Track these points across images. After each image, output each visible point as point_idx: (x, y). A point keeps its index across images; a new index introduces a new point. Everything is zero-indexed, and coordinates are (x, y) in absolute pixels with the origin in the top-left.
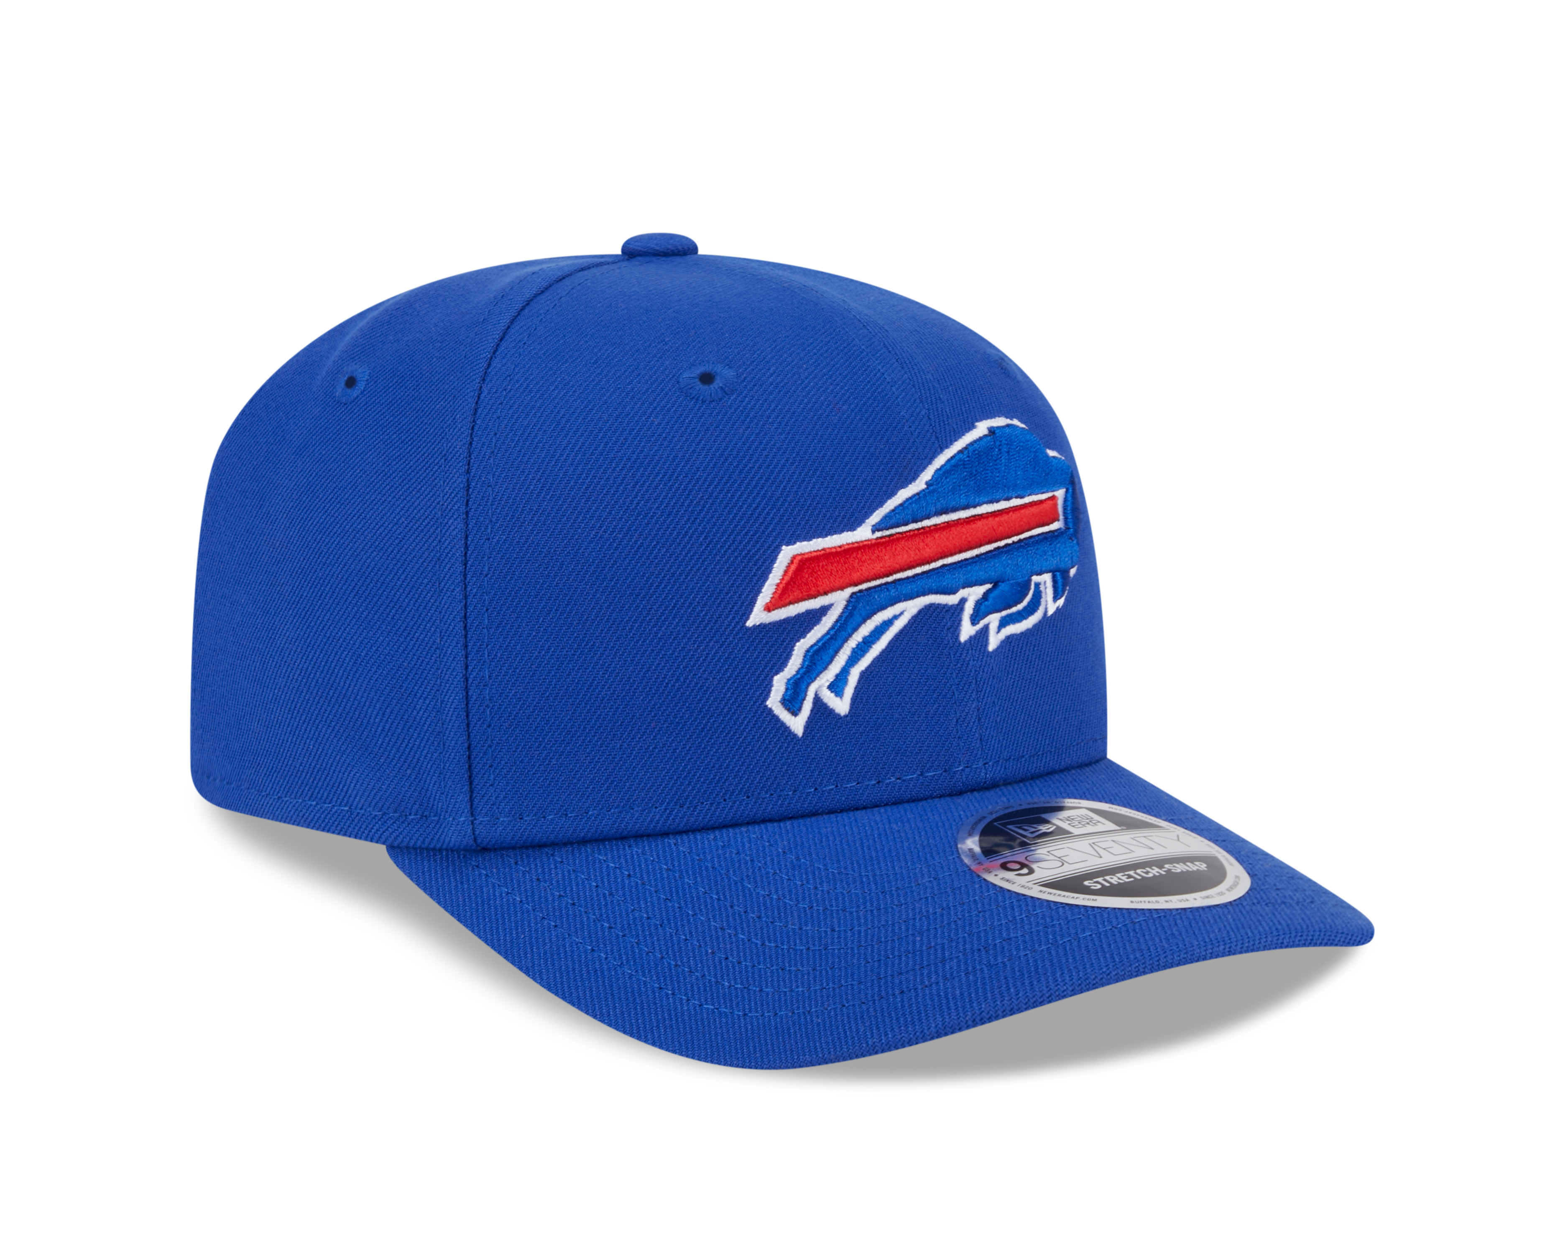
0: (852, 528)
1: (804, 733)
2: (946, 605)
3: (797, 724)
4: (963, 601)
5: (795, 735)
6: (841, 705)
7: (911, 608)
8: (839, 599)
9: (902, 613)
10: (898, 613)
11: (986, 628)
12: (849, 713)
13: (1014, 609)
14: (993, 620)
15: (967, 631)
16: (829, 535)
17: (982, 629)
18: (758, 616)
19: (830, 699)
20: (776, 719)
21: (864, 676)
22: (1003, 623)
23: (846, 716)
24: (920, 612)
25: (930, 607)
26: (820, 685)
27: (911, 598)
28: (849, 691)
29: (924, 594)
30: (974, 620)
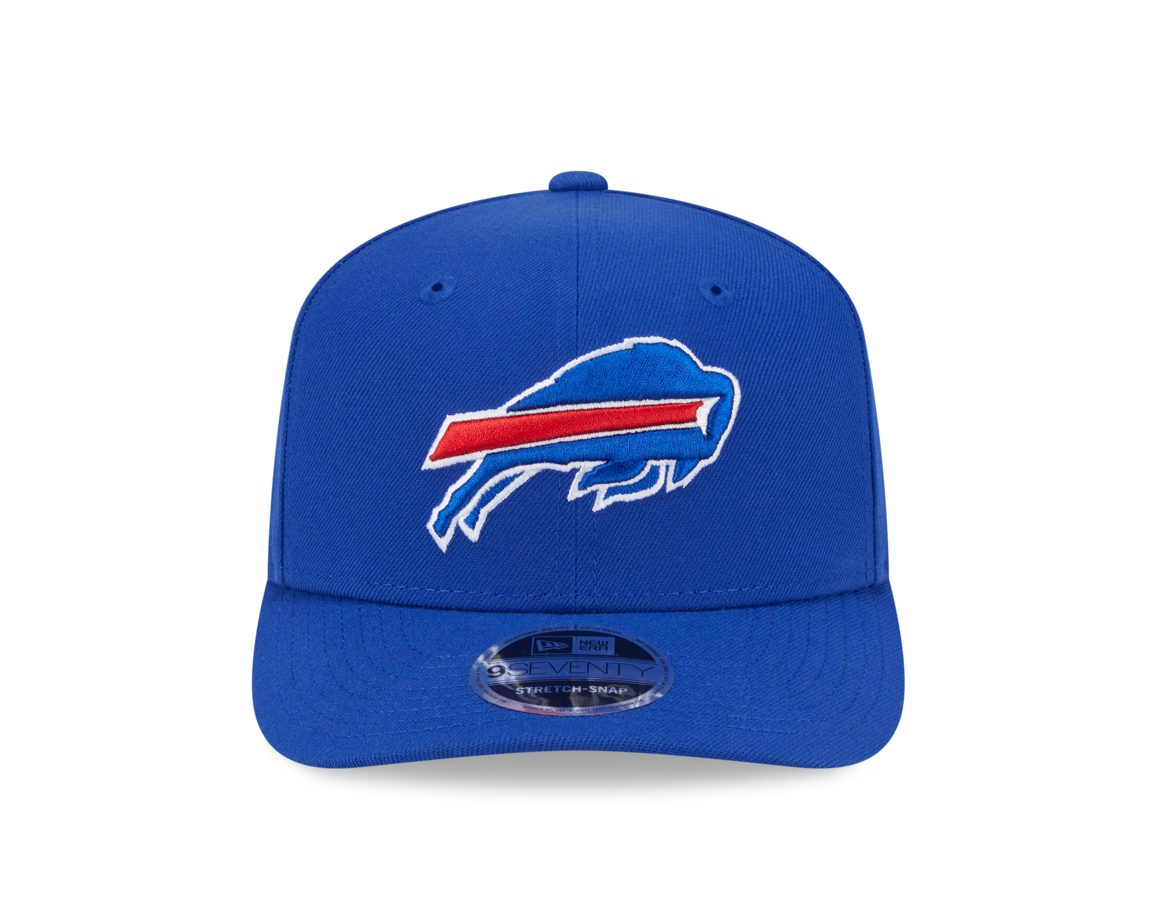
0: (495, 407)
1: (446, 551)
2: (560, 472)
3: (443, 543)
4: (574, 471)
5: (441, 551)
6: (473, 535)
7: (531, 470)
8: (478, 457)
9: (521, 473)
10: (518, 473)
11: (594, 494)
12: (478, 541)
13: (624, 483)
14: (602, 488)
15: (574, 493)
16: (478, 410)
17: (588, 495)
18: (428, 464)
19: (465, 529)
20: (430, 537)
21: (491, 515)
22: (610, 492)
23: (476, 543)
24: (538, 474)
25: (546, 471)
26: (461, 518)
27: (531, 463)
28: (480, 524)
29: (541, 461)
30: (582, 486)
